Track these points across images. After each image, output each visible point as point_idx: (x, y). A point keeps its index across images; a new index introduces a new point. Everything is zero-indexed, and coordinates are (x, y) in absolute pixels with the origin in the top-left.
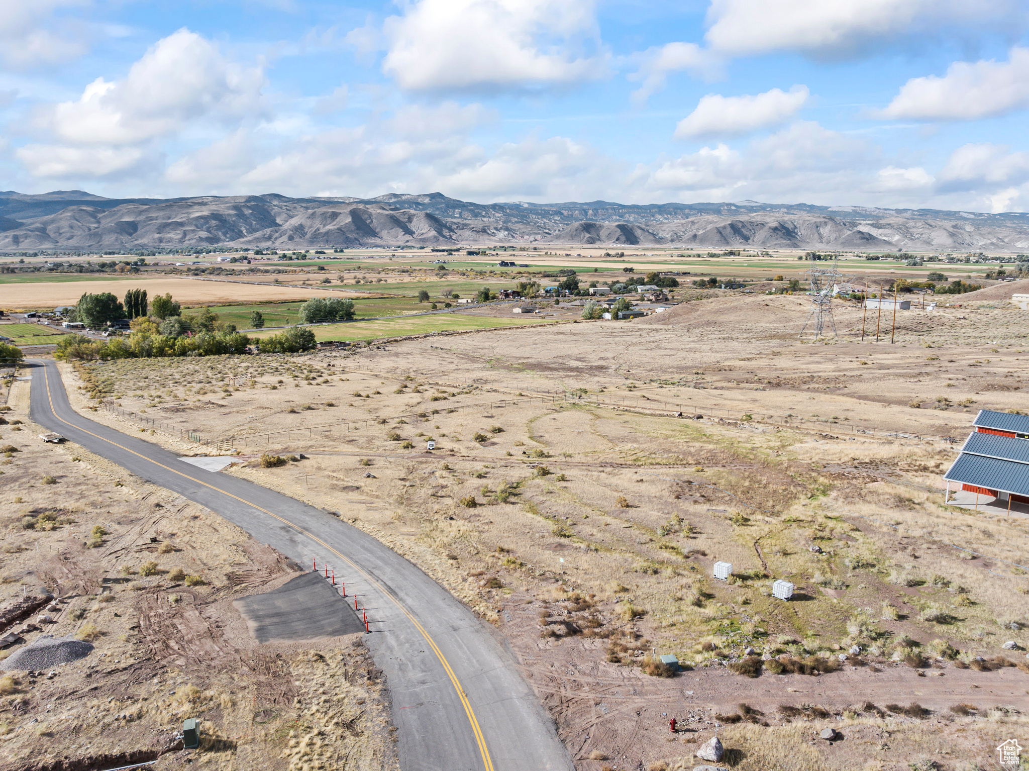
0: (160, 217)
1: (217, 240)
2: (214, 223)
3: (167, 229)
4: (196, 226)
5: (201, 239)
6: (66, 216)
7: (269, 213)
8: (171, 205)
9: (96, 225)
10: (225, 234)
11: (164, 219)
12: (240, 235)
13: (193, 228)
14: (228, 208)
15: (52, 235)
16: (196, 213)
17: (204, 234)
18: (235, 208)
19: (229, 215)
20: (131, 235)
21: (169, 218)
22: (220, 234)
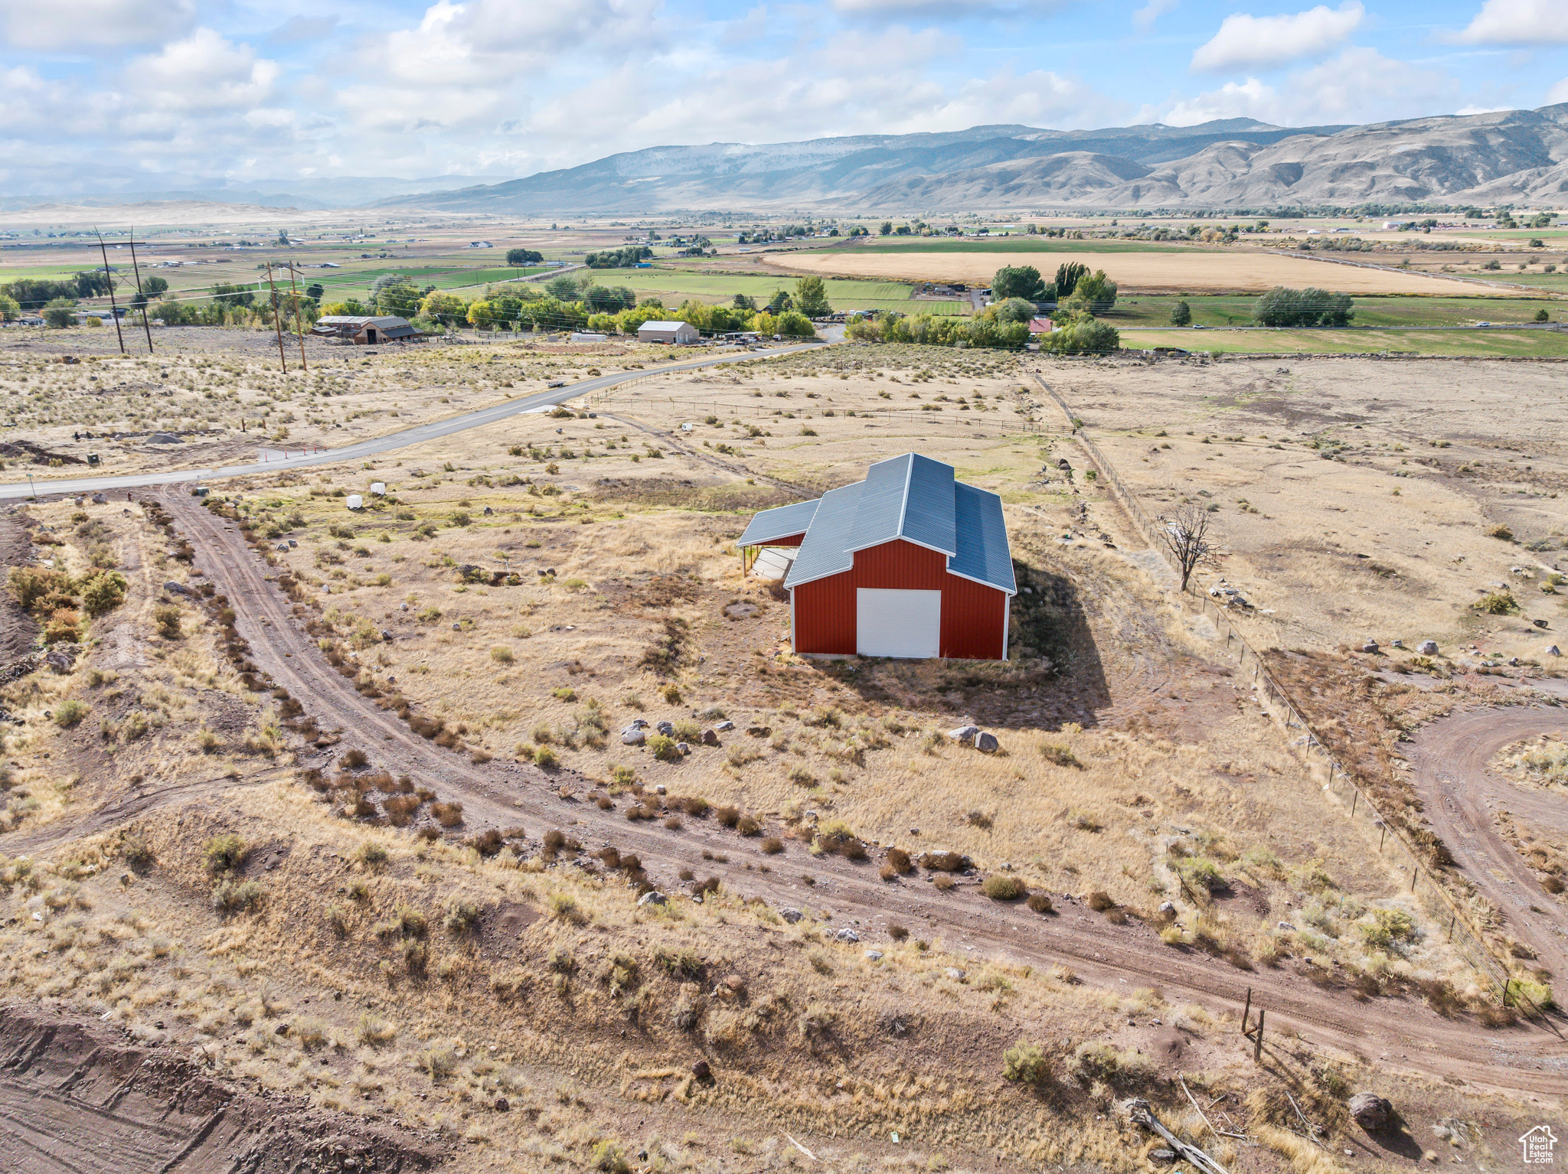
0: (1339, 153)
1: (1423, 192)
2: (1427, 163)
3: (1347, 175)
4: (1396, 168)
5: (1397, 191)
6: (1206, 156)
7: (1539, 141)
8: (1363, 135)
9: (1244, 170)
10: (1441, 183)
11: (1346, 158)
12: (1471, 181)
13: (1390, 171)
14: (1461, 136)
15: (1183, 185)
16: (1403, 145)
17: (1404, 182)
18: (1478, 135)
19: (1460, 148)
20: (1288, 184)
21: (1355, 156)
22: (1434, 181)
